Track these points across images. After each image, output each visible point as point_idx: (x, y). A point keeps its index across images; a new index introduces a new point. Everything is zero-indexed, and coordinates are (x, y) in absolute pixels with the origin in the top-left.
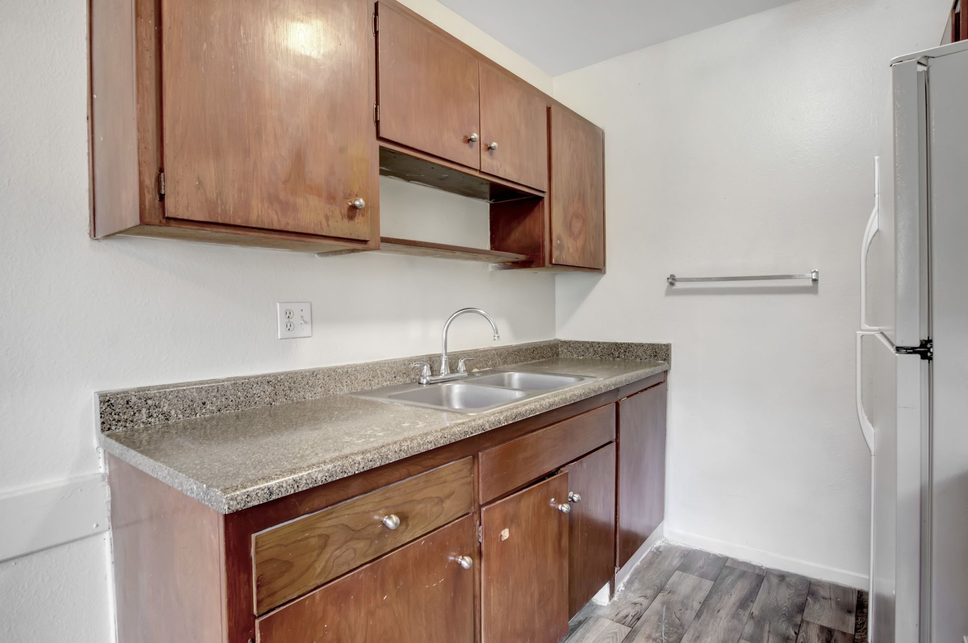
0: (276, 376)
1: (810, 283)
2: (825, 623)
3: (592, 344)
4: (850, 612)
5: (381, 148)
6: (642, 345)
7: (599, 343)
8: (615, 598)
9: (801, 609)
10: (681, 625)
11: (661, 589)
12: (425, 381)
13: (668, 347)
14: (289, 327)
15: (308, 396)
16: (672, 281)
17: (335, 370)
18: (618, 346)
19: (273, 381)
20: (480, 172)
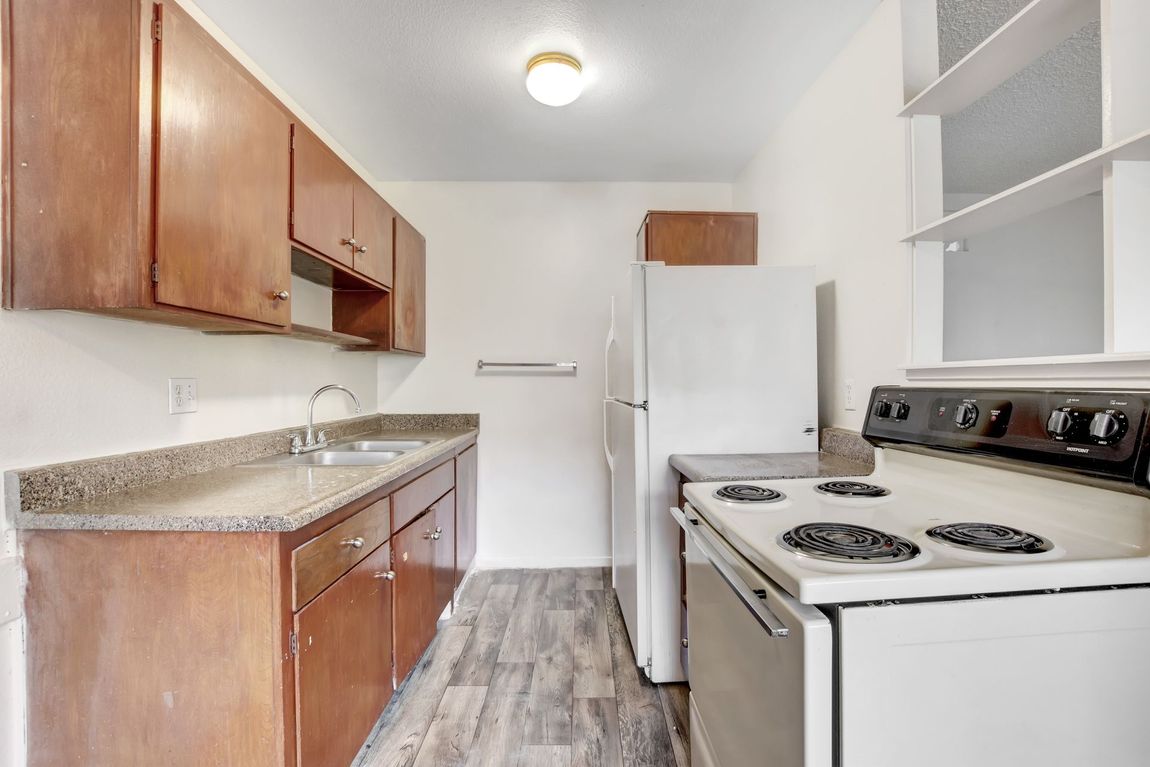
0: (172, 450)
1: (572, 369)
2: (588, 589)
3: (413, 416)
4: (599, 579)
5: (293, 248)
6: (457, 416)
7: (419, 415)
8: (454, 612)
9: (574, 585)
10: (506, 614)
11: (485, 598)
12: (297, 451)
13: (477, 416)
14: (179, 402)
15: (199, 468)
16: (481, 365)
17: (218, 443)
18: (436, 417)
19: (170, 455)
20: (353, 270)
